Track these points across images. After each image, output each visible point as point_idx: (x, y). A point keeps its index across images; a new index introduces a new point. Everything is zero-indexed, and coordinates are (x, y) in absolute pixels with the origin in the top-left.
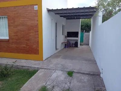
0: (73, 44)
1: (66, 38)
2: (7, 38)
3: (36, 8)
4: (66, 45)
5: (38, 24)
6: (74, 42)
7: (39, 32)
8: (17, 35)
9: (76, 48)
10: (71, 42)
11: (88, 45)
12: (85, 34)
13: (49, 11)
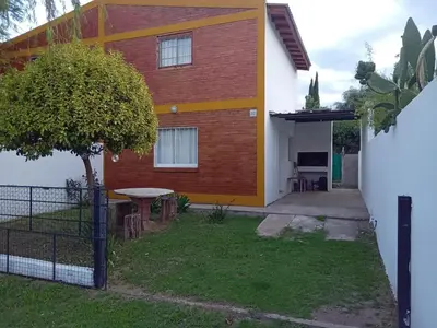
0: (313, 183)
1: (295, 167)
2: (195, 166)
3: (253, 113)
4: (295, 184)
5: (256, 141)
6: (316, 178)
7: (258, 155)
8: (214, 161)
9: (323, 194)
10: (309, 178)
11: (357, 187)
12: (346, 158)
13: (273, 116)
